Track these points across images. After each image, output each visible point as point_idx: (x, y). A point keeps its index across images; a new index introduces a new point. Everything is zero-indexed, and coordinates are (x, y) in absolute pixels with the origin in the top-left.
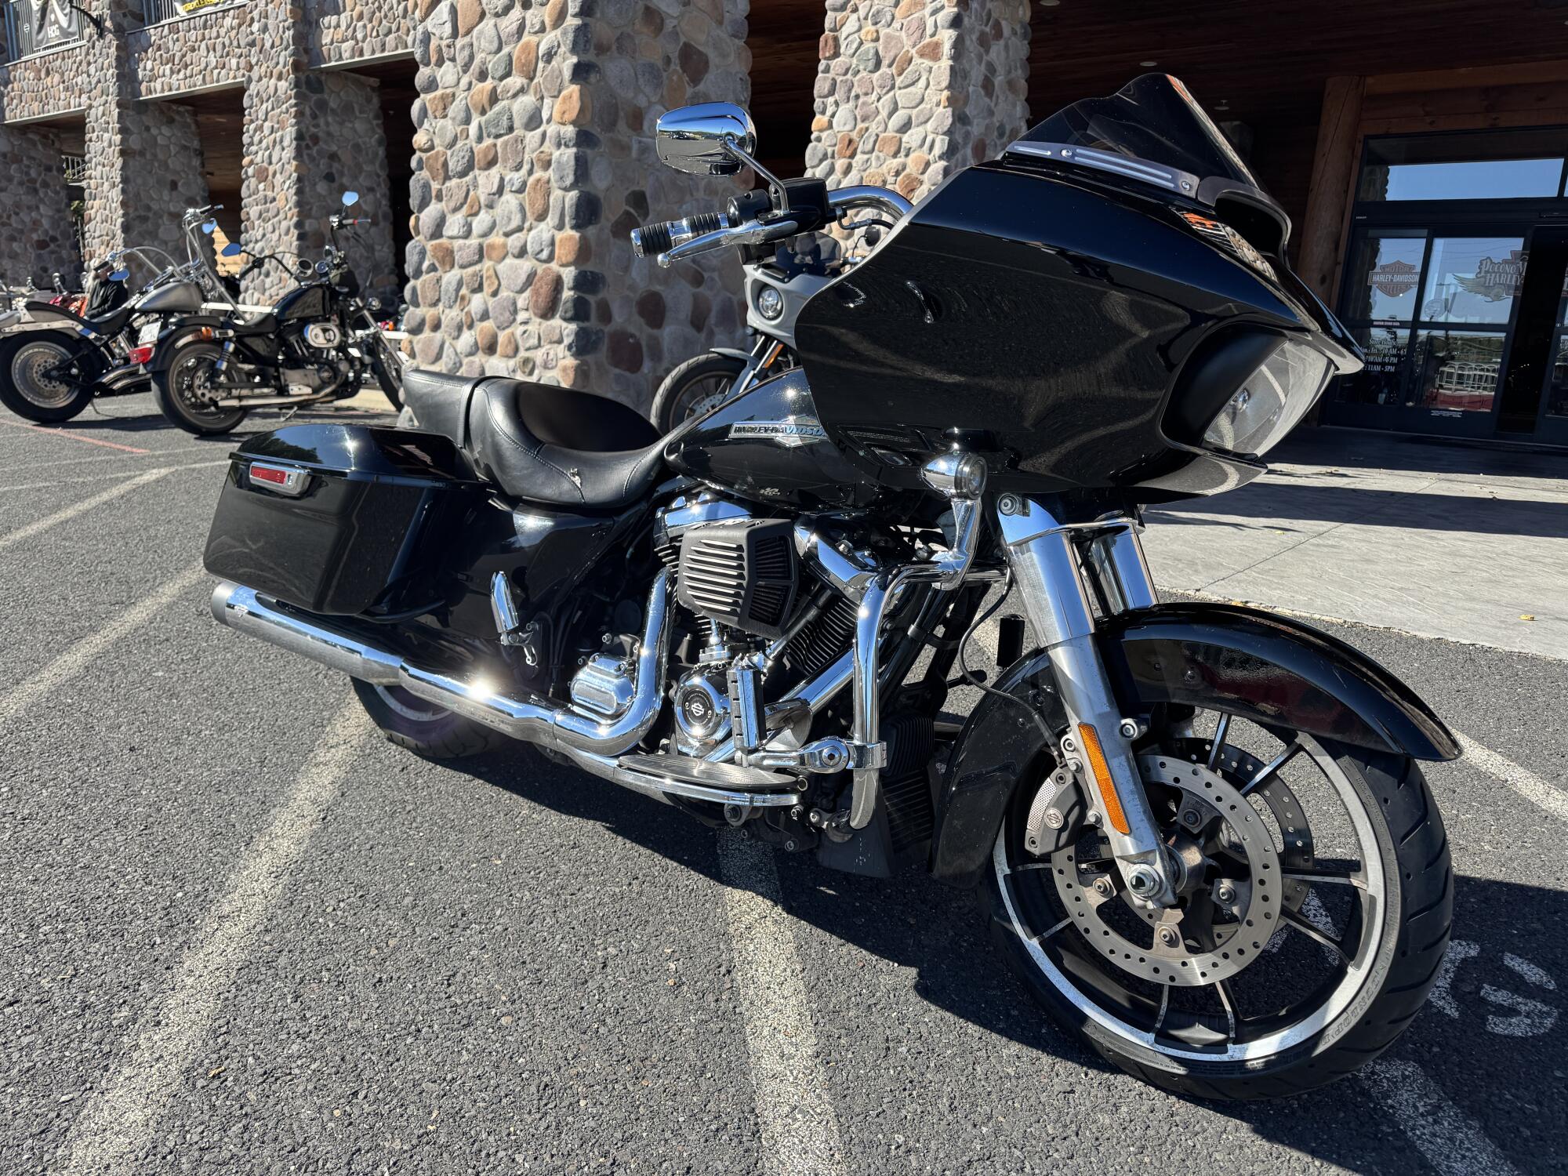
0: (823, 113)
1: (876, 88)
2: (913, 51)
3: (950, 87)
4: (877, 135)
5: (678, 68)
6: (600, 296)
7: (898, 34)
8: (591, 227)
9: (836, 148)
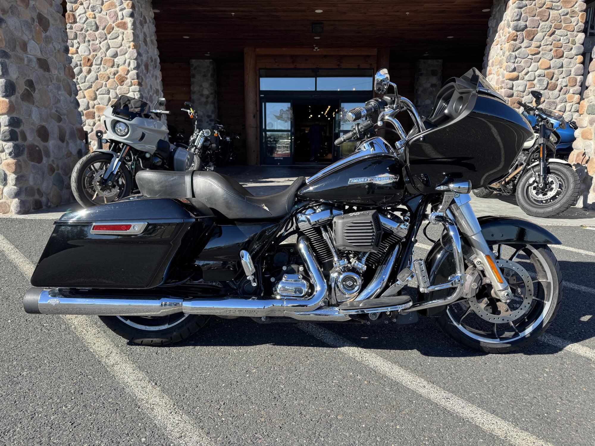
0: (72, 46)
1: (98, 38)
2: (114, 25)
3: (133, 41)
4: (102, 58)
5: (38, 24)
6: (21, 129)
7: (105, 17)
8: (12, 96)
9: (82, 62)
